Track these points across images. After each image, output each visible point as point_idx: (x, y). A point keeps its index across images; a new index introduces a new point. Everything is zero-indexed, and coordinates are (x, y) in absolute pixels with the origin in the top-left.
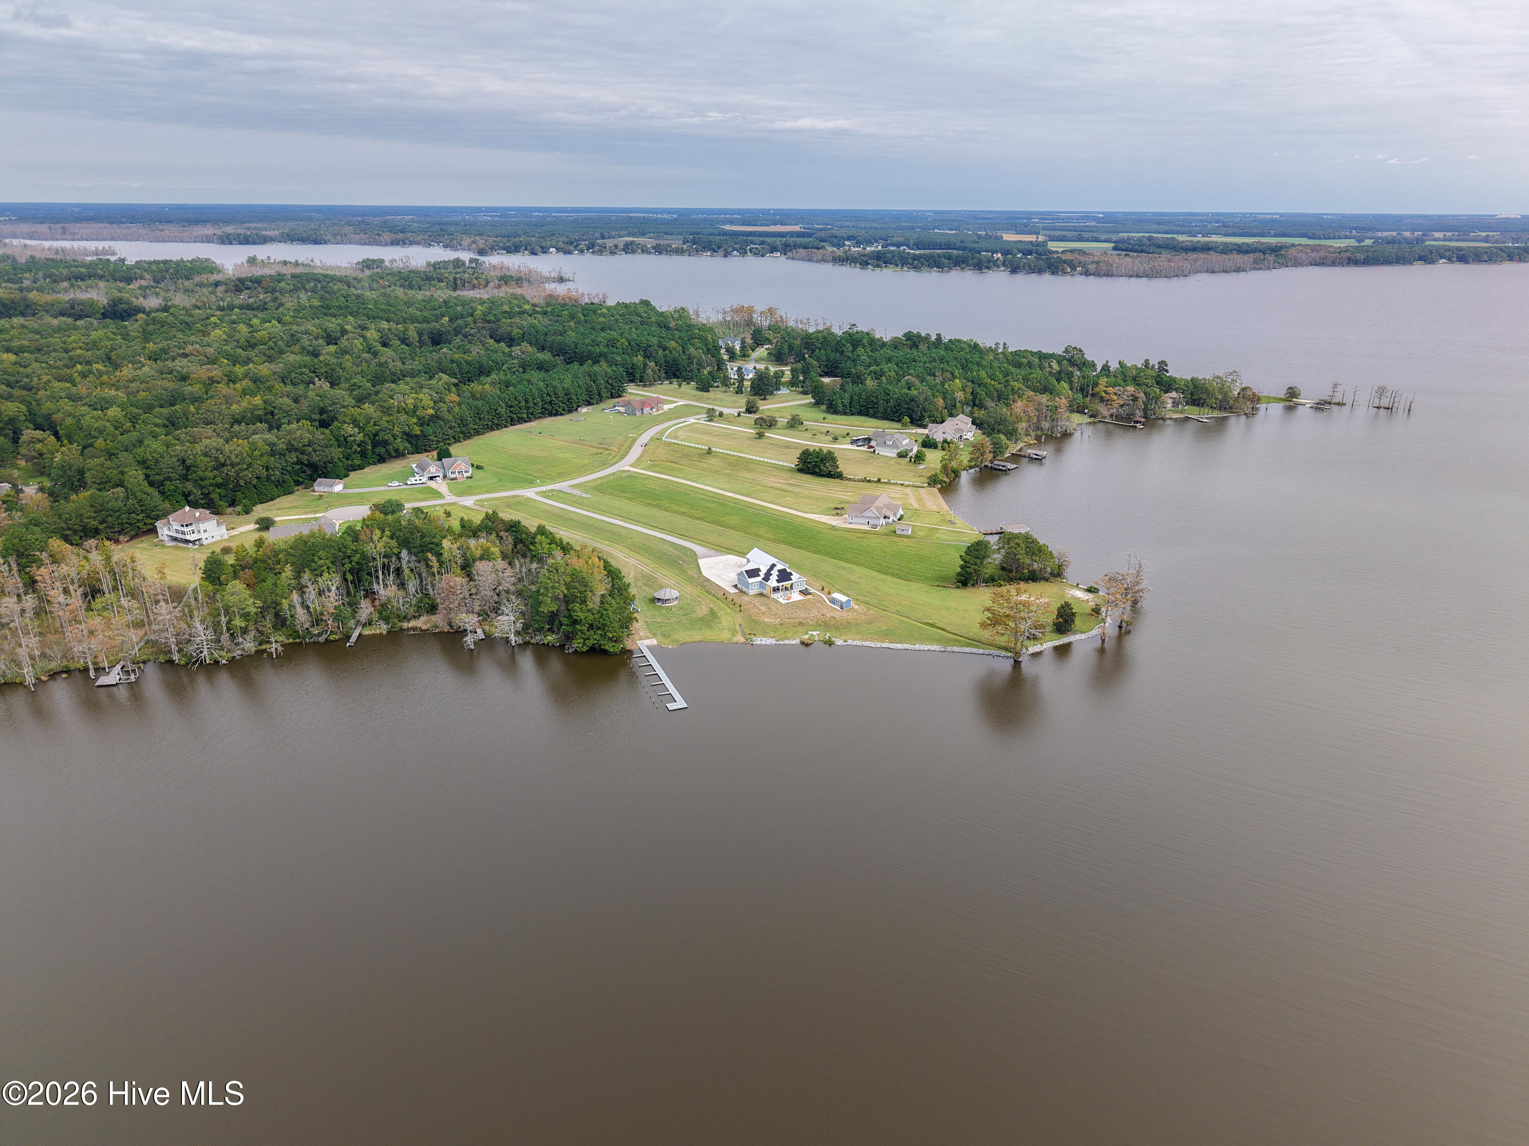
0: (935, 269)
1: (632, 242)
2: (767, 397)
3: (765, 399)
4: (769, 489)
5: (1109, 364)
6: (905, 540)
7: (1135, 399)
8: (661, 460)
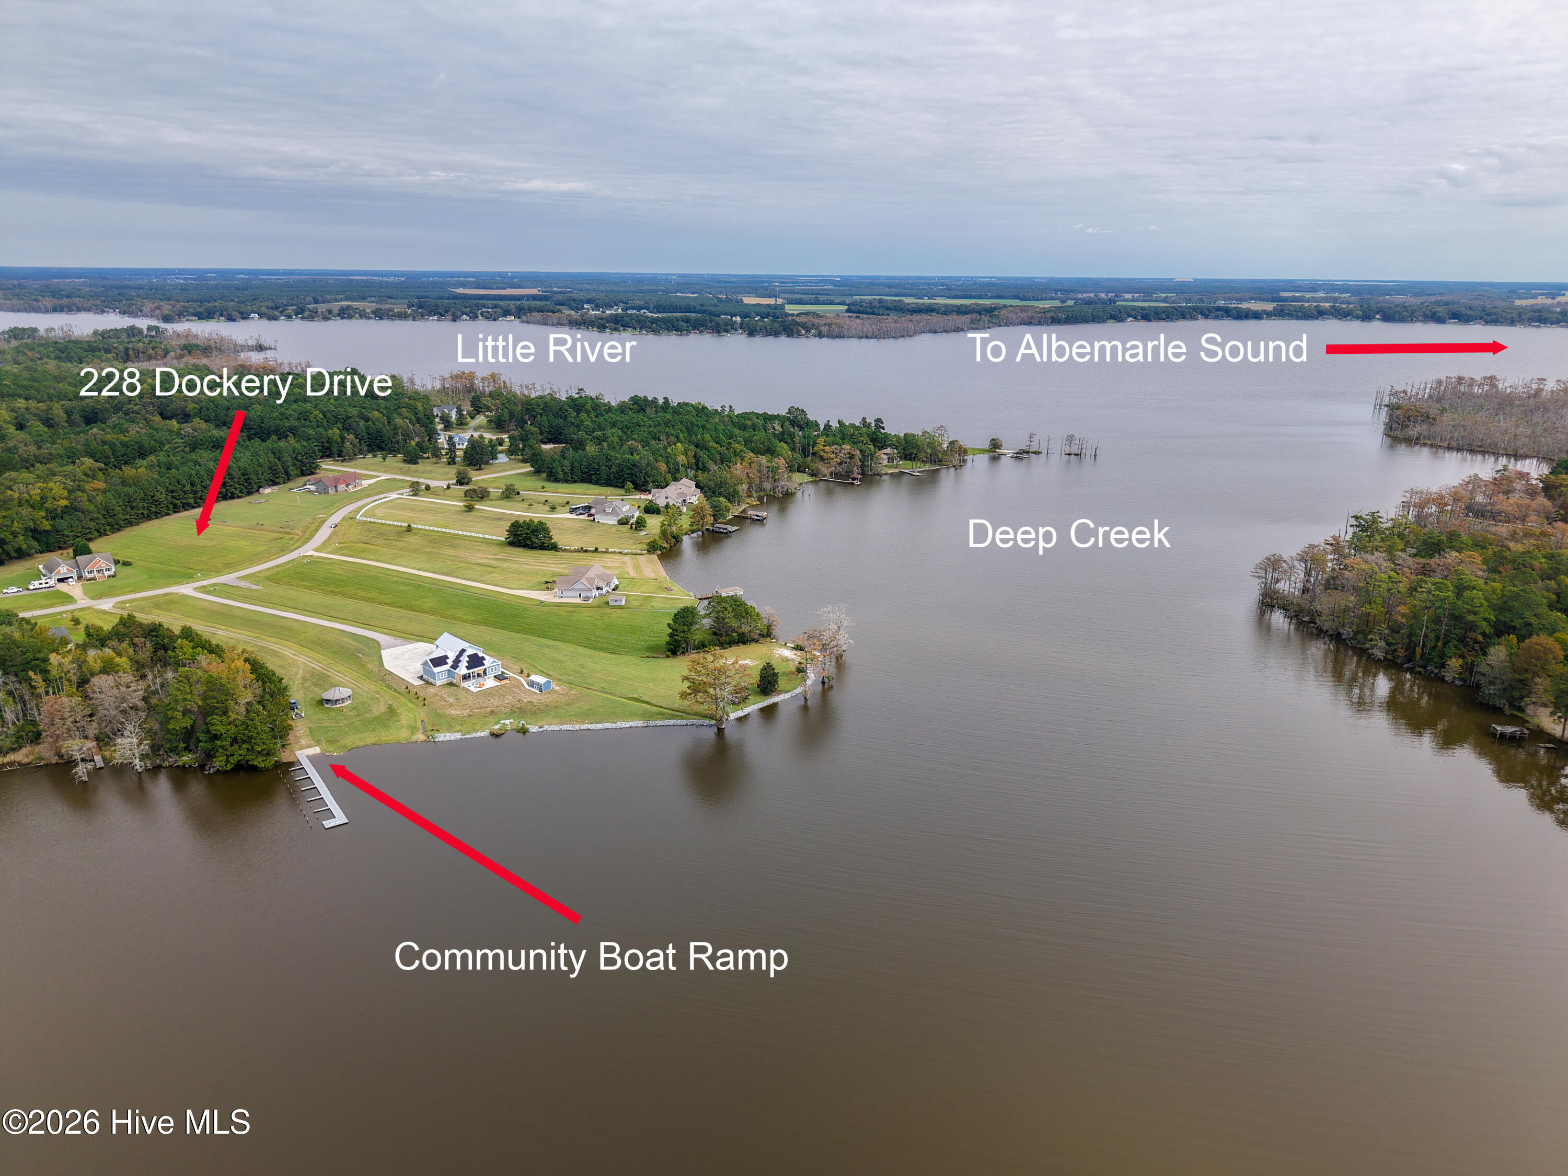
0: (674, 332)
1: (348, 307)
2: (482, 467)
3: (480, 469)
4: (473, 566)
5: (830, 424)
6: (619, 611)
7: (852, 457)
8: (351, 542)
